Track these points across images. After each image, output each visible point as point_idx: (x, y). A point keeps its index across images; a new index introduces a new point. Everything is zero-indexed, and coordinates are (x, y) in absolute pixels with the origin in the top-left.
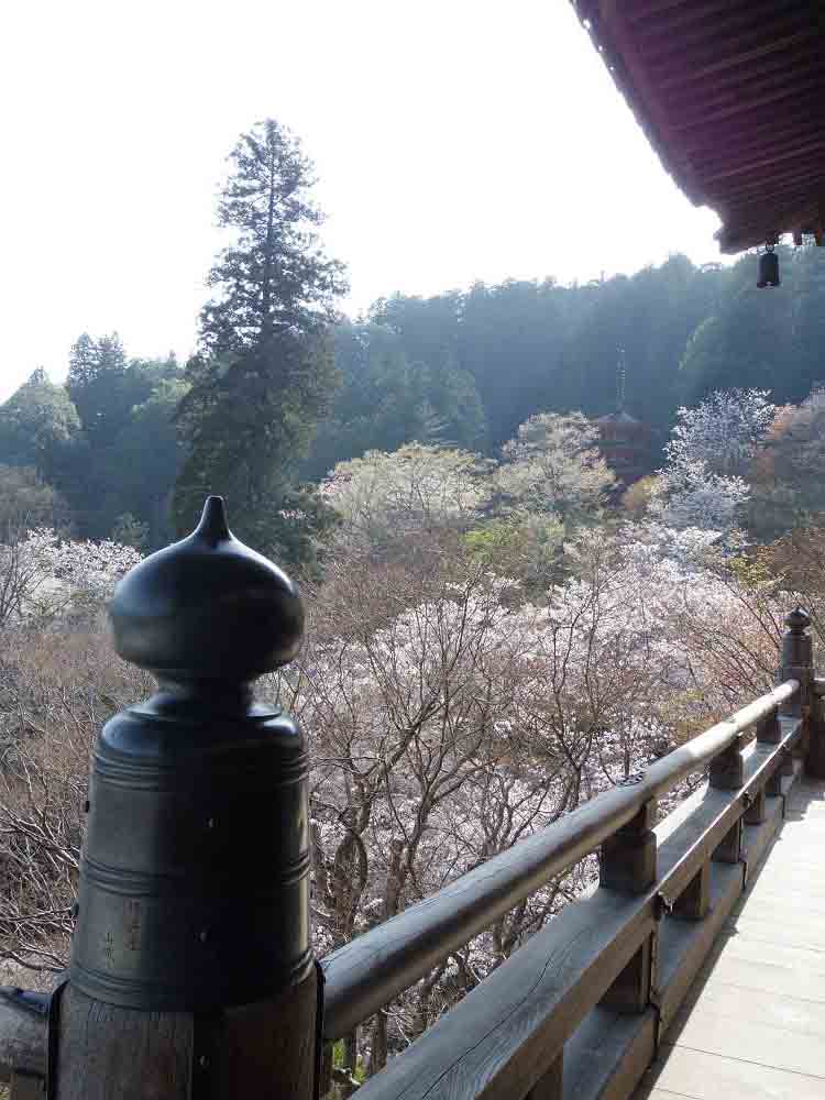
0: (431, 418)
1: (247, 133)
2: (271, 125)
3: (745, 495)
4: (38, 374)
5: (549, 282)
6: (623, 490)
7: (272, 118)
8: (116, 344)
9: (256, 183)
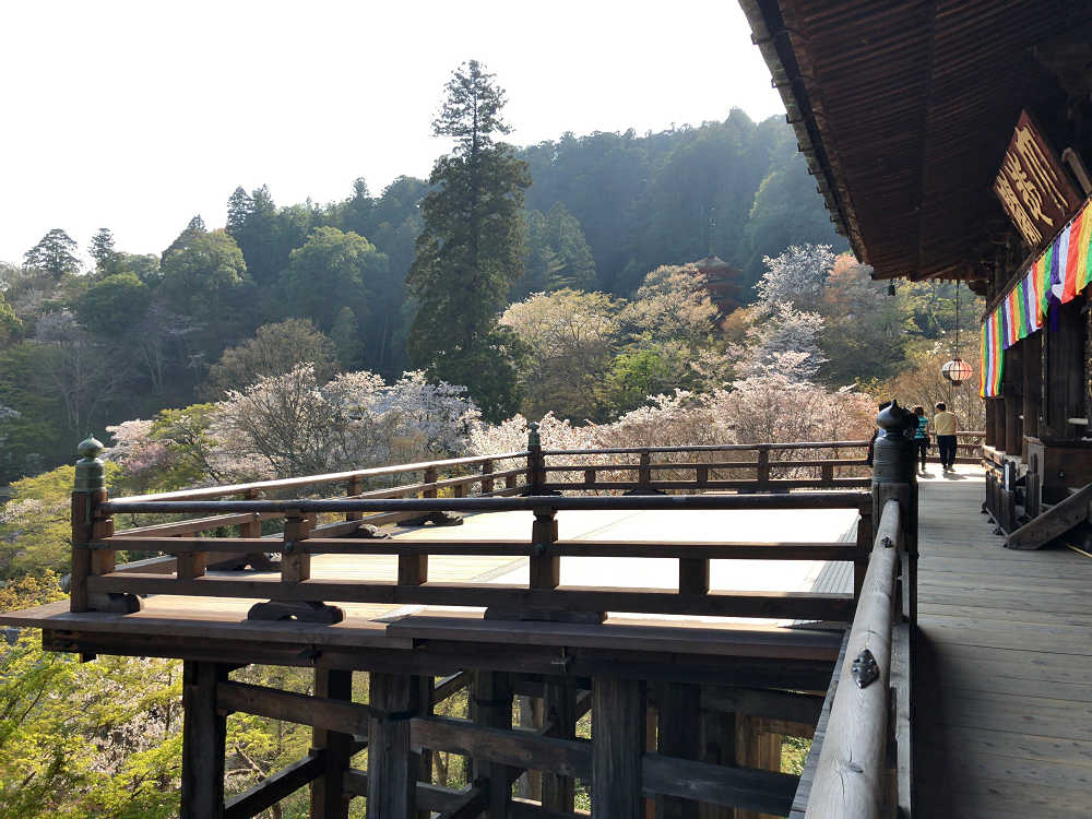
0: (553, 259)
1: (457, 71)
2: (474, 64)
3: (821, 325)
4: (196, 221)
5: (630, 133)
6: (723, 318)
7: (475, 59)
8: (265, 195)
9: (462, 106)
